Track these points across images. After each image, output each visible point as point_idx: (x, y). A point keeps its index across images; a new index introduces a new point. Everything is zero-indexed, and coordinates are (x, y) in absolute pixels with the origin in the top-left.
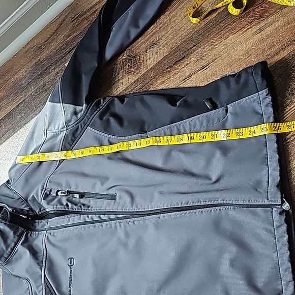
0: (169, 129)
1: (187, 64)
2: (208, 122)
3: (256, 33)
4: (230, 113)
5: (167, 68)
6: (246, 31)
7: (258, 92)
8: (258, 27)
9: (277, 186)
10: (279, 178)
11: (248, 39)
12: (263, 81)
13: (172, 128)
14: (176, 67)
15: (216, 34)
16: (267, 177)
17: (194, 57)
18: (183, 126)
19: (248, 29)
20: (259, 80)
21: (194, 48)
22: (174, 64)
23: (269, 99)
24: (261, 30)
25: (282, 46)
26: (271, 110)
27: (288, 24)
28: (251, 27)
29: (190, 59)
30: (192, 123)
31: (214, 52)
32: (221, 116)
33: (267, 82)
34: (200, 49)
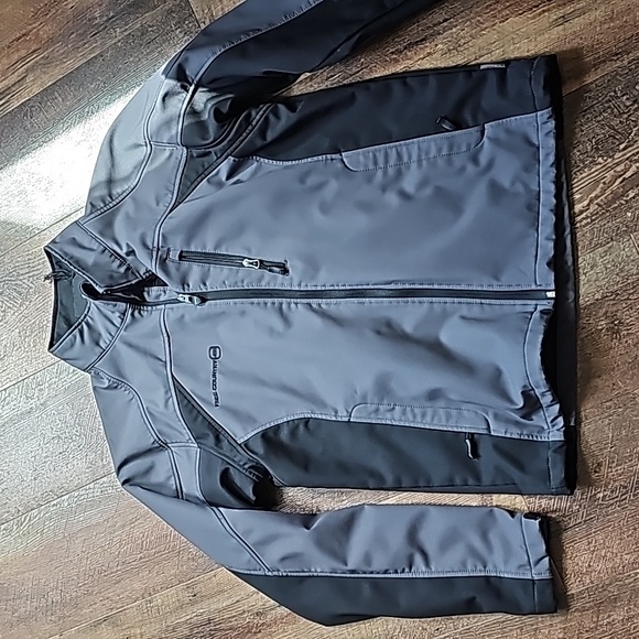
0: (382, 152)
1: (429, 54)
2: (451, 147)
3: (556, 23)
4: (488, 138)
5: (392, 53)
6: (540, 14)
7: (537, 111)
8: (561, 13)
9: (548, 264)
10: (553, 253)
11: (541, 32)
12: (545, 95)
13: (389, 151)
14: (409, 54)
15: (487, 7)
16: (534, 248)
17: (442, 43)
18: (407, 149)
19: (544, 11)
20: (539, 92)
21: (445, 24)
22: (405, 48)
23: (552, 124)
24: (565, 19)
25: (594, 59)
26: (552, 142)
27: (612, 19)
28: (548, 10)
29: (436, 45)
30: (424, 146)
31: (480, 41)
32: (473, 141)
33: (552, 97)
34: (454, 30)
